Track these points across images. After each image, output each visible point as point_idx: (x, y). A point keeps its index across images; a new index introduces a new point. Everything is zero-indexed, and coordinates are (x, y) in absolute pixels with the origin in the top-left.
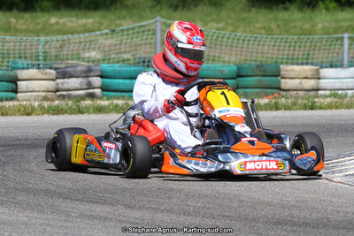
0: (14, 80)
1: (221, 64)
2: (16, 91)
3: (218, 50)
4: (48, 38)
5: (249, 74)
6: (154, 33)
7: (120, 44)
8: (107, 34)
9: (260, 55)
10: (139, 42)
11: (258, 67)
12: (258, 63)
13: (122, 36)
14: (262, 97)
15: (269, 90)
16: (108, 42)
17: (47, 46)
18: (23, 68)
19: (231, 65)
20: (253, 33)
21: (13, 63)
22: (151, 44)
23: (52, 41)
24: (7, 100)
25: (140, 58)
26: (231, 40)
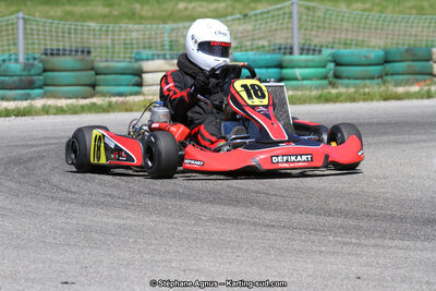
0: (139, 73)
1: (366, 49)
2: (140, 84)
3: (361, 34)
4: (174, 26)
5: (398, 59)
6: (291, 17)
7: (254, 30)
8: (239, 19)
9: (407, 38)
10: (274, 27)
11: (407, 51)
12: (406, 47)
13: (256, 20)
14: (412, 85)
15: (420, 77)
16: (241, 28)
17: (174, 34)
18: (147, 59)
19: (377, 49)
20: (404, 14)
21: (137, 53)
22: (287, 28)
23: (179, 29)
24: (131, 94)
25: (275, 45)
26: (374, 22)
